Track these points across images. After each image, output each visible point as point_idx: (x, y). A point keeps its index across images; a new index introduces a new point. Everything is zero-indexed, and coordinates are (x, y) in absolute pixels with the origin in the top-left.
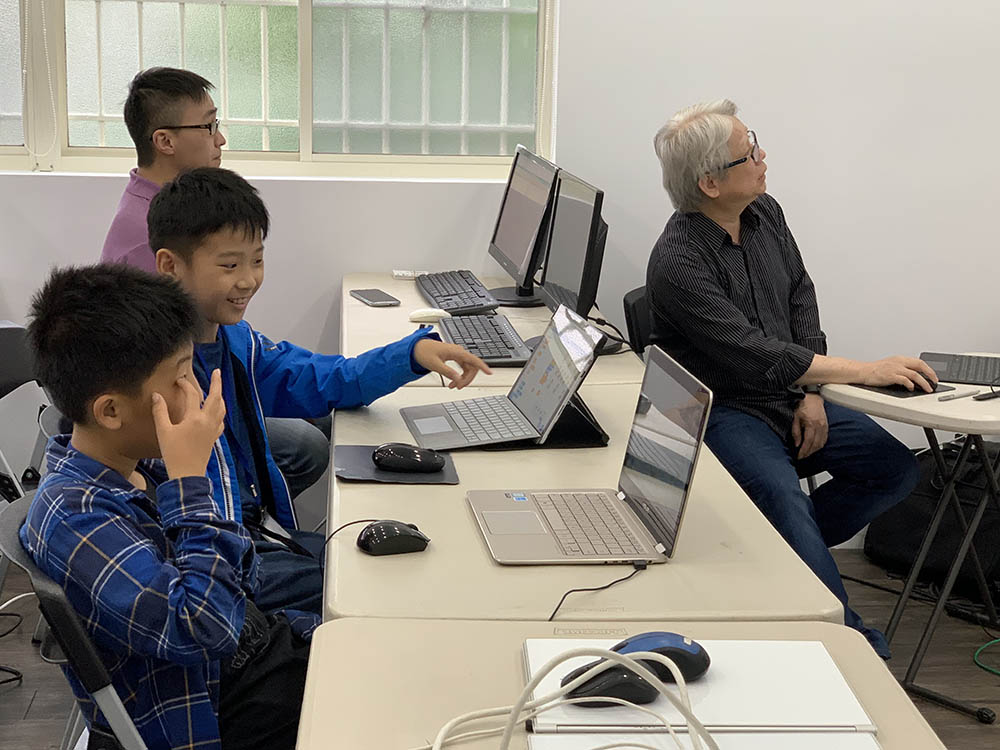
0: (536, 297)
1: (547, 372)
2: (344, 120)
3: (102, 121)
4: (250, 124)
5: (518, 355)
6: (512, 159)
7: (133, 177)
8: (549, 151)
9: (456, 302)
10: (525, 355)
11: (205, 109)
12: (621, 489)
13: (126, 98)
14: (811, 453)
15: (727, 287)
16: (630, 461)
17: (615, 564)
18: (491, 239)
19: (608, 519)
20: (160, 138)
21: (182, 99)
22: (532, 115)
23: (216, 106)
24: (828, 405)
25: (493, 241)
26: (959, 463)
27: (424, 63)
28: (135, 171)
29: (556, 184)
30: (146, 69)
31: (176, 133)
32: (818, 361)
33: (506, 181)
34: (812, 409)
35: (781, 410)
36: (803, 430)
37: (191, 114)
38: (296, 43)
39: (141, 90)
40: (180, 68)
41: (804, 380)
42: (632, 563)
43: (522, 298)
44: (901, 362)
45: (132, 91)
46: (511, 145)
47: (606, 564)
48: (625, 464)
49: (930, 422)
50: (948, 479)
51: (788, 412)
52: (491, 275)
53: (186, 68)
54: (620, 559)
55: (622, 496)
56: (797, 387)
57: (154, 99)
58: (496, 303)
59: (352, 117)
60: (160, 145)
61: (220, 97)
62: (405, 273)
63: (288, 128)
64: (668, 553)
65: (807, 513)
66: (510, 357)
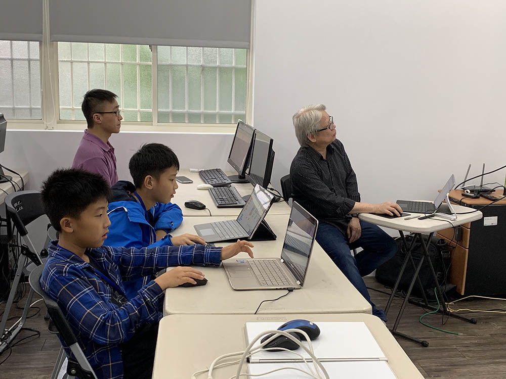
0: (246, 179)
1: (252, 211)
2: (170, 109)
3: (73, 109)
4: (132, 111)
5: (240, 203)
6: (237, 125)
7: (85, 132)
8: (251, 122)
9: (215, 181)
10: (243, 203)
11: (114, 105)
12: (282, 258)
13: (83, 101)
14: (355, 240)
15: (321, 176)
16: (285, 246)
17: (281, 289)
18: (228, 156)
19: (277, 270)
20: (96, 117)
21: (105, 102)
22: (244, 108)
23: (119, 104)
24: (361, 221)
25: (229, 157)
26: (412, 244)
27: (202, 88)
28: (87, 130)
29: (254, 135)
30: (91, 89)
31: (102, 115)
32: (357, 205)
33: (234, 134)
34: (355, 223)
35: (343, 223)
36: (351, 232)
37: (108, 107)
38: (151, 79)
39: (89, 98)
40: (105, 89)
41: (351, 212)
42: (287, 289)
43: (241, 180)
44: (388, 205)
45: (85, 98)
46: (236, 120)
47: (277, 289)
48: (283, 247)
49: (401, 228)
50: (408, 250)
51: (345, 224)
52: (228, 170)
53: (107, 90)
54: (282, 287)
55: (282, 261)
56: (348, 215)
57: (94, 101)
58: (231, 182)
59: (174, 108)
60: (96, 120)
61: (120, 101)
62: (195, 170)
63: (148, 113)
64: (302, 285)
65: (354, 264)
66: (237, 204)
